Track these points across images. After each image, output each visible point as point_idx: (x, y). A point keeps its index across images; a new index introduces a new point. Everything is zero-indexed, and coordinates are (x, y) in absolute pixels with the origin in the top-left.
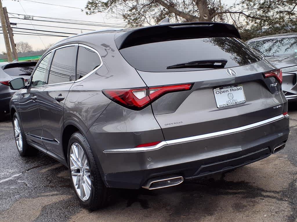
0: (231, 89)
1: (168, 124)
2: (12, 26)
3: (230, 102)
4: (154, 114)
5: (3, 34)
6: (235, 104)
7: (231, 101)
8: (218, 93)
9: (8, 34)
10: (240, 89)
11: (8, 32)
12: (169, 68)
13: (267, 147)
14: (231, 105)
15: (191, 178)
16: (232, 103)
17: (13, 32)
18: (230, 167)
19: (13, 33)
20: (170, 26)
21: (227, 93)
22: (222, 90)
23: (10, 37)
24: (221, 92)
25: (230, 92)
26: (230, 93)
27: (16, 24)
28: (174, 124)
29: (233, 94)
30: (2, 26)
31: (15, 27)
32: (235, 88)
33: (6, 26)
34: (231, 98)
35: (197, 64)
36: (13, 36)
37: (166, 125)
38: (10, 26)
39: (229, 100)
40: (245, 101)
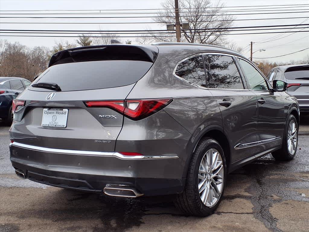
0: (56, 112)
3: (52, 123)
6: (54, 126)
8: (46, 113)
10: (65, 113)
14: (51, 126)
16: (53, 124)
21: (53, 115)
22: (50, 111)
24: (48, 113)
25: (55, 114)
26: (55, 116)
29: (57, 117)
32: (61, 111)
34: (54, 120)
39: (52, 121)
40: (64, 126)
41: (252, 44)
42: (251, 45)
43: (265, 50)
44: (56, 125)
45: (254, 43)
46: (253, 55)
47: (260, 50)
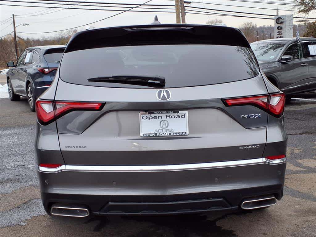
0: (166, 115)
1: (69, 147)
2: (185, 5)
3: (160, 131)
4: (59, 133)
5: (175, 13)
6: (168, 135)
7: (162, 131)
8: (145, 118)
9: (181, 13)
10: (183, 117)
11: (180, 10)
12: (90, 80)
13: (220, 198)
14: (161, 135)
15: (98, 213)
16: (164, 132)
17: (186, 11)
18: (154, 211)
19: (185, 13)
20: (124, 29)
21: (160, 119)
22: (153, 115)
23: (182, 17)
24: (151, 118)
25: (164, 118)
26: (165, 121)
27: (189, 3)
28: (76, 147)
29: (168, 121)
30: (176, 4)
31: (189, 6)
32: (176, 114)
33: (180, 4)
34: (164, 127)
35: (125, 79)
36: (185, 15)
37: (67, 147)
38: (183, 5)
39: (161, 129)
40: (186, 133)
41: (14, 17)
42: (12, 18)
43: (28, 25)
44: (170, 134)
45: (16, 16)
46: (16, 28)
47: (23, 24)
